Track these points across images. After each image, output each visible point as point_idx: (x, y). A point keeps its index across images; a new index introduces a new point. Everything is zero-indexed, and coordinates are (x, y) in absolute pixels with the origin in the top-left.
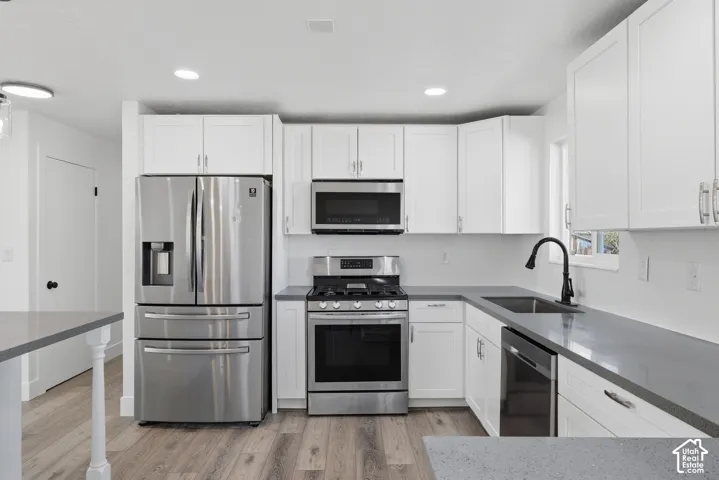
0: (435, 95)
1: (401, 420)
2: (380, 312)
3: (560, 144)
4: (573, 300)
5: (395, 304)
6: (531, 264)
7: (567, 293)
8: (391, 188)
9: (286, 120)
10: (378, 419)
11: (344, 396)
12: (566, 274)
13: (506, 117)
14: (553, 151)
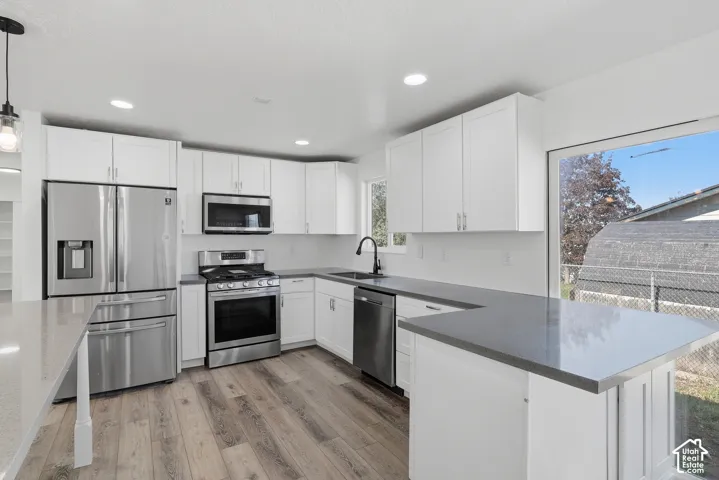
0: (302, 145)
1: (278, 359)
2: (258, 288)
3: (366, 182)
4: (379, 271)
5: (264, 282)
6: (359, 253)
7: (377, 268)
8: (264, 202)
9: (186, 145)
10: (261, 362)
11: (235, 350)
12: (376, 258)
13: (337, 163)
14: (363, 185)
